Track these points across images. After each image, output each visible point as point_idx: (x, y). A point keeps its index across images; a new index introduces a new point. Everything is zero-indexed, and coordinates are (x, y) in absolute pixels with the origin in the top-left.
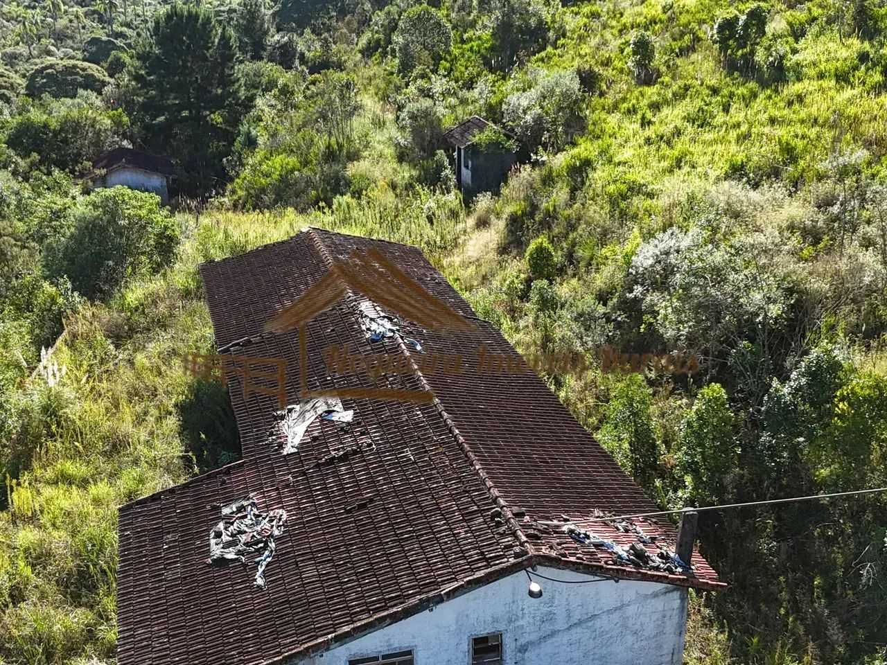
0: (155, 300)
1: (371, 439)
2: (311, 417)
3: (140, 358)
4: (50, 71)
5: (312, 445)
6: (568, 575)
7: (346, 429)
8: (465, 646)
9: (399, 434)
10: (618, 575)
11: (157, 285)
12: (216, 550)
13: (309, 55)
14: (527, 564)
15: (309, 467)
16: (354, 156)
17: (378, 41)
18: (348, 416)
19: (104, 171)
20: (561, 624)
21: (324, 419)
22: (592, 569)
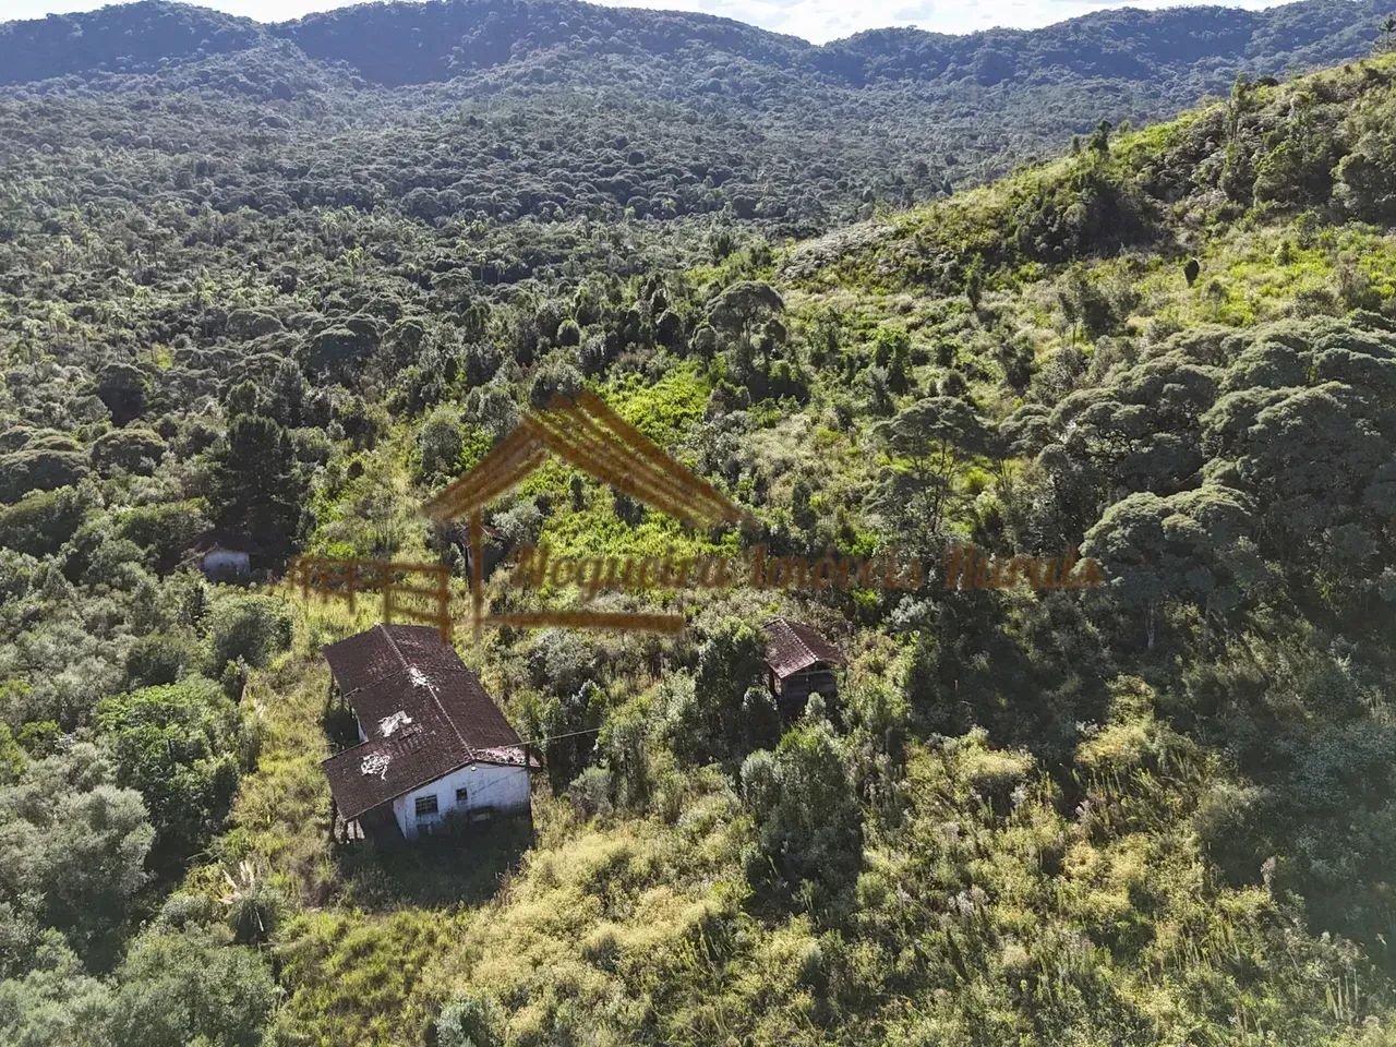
0: (289, 663)
1: (419, 729)
2: (394, 723)
3: (292, 699)
4: (113, 441)
5: (397, 732)
6: (487, 766)
7: (409, 725)
8: (454, 793)
9: (429, 725)
10: (503, 765)
11: (287, 656)
12: (365, 771)
13: (343, 410)
14: (472, 762)
15: (396, 741)
16: (395, 548)
17: (404, 399)
18: (409, 720)
19: (203, 554)
20: (486, 783)
21: (400, 722)
22: (494, 763)
